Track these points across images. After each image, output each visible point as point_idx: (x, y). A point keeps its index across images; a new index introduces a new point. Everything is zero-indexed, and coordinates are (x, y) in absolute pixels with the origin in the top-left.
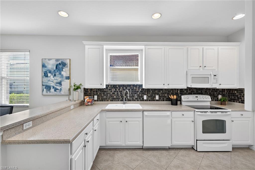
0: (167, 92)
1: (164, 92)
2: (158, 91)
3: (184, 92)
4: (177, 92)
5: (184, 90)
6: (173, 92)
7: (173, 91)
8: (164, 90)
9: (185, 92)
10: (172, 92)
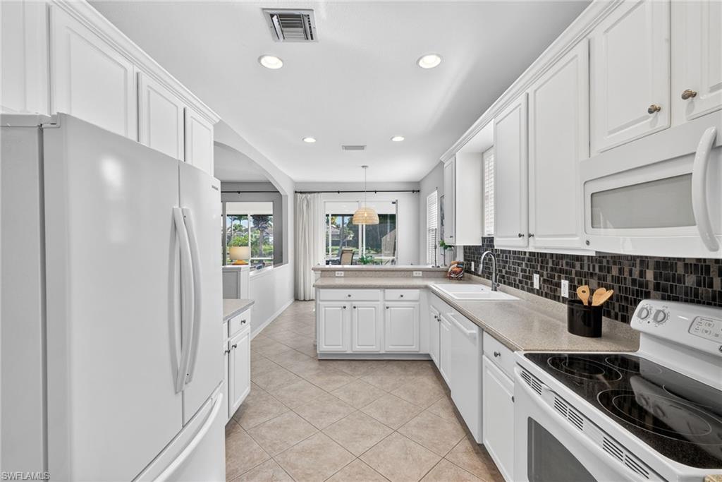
0: (597, 271)
1: (586, 269)
2: (567, 263)
3: (680, 280)
4: (642, 274)
5: (680, 270)
6: (620, 273)
7: (621, 271)
8: (586, 262)
9: (690, 280)
10: (615, 272)
